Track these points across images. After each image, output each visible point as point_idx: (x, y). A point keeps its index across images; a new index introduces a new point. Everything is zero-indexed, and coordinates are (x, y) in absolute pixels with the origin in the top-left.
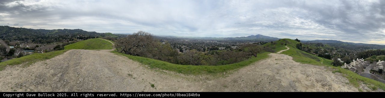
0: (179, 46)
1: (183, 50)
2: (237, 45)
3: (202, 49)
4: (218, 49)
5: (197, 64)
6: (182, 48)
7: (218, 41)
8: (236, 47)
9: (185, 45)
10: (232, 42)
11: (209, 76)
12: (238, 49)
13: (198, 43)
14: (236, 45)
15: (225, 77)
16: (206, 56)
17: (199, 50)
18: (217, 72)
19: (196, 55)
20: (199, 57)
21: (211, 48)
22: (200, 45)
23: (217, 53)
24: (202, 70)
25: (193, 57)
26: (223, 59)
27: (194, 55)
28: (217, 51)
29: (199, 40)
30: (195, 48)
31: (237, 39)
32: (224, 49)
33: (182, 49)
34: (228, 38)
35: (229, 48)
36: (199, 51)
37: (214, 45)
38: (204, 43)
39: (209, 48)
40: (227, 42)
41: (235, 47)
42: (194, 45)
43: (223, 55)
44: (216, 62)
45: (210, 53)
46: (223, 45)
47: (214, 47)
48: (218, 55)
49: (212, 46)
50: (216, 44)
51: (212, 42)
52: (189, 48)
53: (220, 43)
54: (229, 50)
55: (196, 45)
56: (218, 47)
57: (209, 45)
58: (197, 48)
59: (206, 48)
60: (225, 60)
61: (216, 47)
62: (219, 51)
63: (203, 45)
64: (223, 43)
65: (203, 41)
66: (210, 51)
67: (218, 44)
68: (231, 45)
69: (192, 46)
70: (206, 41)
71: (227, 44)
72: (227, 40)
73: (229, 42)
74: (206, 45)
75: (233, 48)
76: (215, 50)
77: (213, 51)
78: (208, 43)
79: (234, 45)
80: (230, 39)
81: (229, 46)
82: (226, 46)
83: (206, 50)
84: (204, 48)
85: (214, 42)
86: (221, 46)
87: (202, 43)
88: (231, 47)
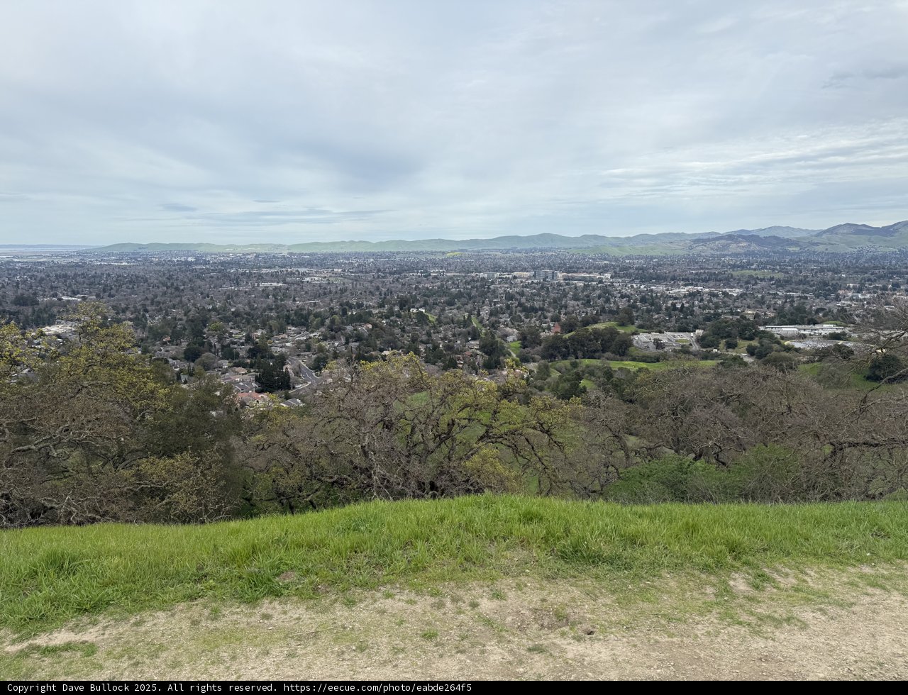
0: (238, 335)
1: (289, 368)
2: (843, 316)
3: (475, 344)
4: (623, 349)
5: (433, 486)
6: (277, 350)
7: (622, 271)
8: (828, 328)
9: (303, 320)
10: (780, 284)
13: (428, 293)
14: (834, 306)
16: (514, 412)
17: (445, 358)
19: (420, 400)
20: (446, 419)
21: (556, 338)
22: (451, 312)
23: (609, 381)
25: (388, 426)
26: (677, 445)
27: (397, 407)
28: (615, 365)
29: (435, 264)
30: (407, 340)
31: (843, 249)
32: (685, 351)
33: (282, 360)
34: (730, 237)
35: (743, 344)
36: (445, 368)
37: (581, 312)
38: (483, 290)
39: (536, 341)
40: (728, 281)
41: (819, 334)
42: (391, 313)
43: (682, 403)
44: (611, 469)
45: (549, 380)
46: (679, 306)
47: (586, 323)
48: (625, 407)
49: (562, 316)
50: (600, 301)
51: (559, 285)
52: (347, 343)
53: (652, 291)
54: (749, 360)
55: (415, 311)
56: (622, 325)
57: (534, 310)
58: (422, 342)
59: (510, 339)
60: (696, 459)
61: (606, 329)
62: (629, 371)
63: (479, 314)
64: (677, 290)
65: (481, 275)
66: (547, 367)
67: (622, 297)
68: (771, 314)
69: (375, 325)
70: (506, 275)
71: (725, 294)
72: (725, 256)
73: (751, 276)
74: (508, 307)
75: (791, 338)
76: (595, 351)
77: (574, 360)
78: (522, 294)
79: (800, 309)
80: (754, 247)
81: (744, 317)
82: (708, 319)
83: (510, 355)
84: (486, 334)
85: (581, 284)
86: (656, 316)
87: (469, 294)
88: (769, 329)
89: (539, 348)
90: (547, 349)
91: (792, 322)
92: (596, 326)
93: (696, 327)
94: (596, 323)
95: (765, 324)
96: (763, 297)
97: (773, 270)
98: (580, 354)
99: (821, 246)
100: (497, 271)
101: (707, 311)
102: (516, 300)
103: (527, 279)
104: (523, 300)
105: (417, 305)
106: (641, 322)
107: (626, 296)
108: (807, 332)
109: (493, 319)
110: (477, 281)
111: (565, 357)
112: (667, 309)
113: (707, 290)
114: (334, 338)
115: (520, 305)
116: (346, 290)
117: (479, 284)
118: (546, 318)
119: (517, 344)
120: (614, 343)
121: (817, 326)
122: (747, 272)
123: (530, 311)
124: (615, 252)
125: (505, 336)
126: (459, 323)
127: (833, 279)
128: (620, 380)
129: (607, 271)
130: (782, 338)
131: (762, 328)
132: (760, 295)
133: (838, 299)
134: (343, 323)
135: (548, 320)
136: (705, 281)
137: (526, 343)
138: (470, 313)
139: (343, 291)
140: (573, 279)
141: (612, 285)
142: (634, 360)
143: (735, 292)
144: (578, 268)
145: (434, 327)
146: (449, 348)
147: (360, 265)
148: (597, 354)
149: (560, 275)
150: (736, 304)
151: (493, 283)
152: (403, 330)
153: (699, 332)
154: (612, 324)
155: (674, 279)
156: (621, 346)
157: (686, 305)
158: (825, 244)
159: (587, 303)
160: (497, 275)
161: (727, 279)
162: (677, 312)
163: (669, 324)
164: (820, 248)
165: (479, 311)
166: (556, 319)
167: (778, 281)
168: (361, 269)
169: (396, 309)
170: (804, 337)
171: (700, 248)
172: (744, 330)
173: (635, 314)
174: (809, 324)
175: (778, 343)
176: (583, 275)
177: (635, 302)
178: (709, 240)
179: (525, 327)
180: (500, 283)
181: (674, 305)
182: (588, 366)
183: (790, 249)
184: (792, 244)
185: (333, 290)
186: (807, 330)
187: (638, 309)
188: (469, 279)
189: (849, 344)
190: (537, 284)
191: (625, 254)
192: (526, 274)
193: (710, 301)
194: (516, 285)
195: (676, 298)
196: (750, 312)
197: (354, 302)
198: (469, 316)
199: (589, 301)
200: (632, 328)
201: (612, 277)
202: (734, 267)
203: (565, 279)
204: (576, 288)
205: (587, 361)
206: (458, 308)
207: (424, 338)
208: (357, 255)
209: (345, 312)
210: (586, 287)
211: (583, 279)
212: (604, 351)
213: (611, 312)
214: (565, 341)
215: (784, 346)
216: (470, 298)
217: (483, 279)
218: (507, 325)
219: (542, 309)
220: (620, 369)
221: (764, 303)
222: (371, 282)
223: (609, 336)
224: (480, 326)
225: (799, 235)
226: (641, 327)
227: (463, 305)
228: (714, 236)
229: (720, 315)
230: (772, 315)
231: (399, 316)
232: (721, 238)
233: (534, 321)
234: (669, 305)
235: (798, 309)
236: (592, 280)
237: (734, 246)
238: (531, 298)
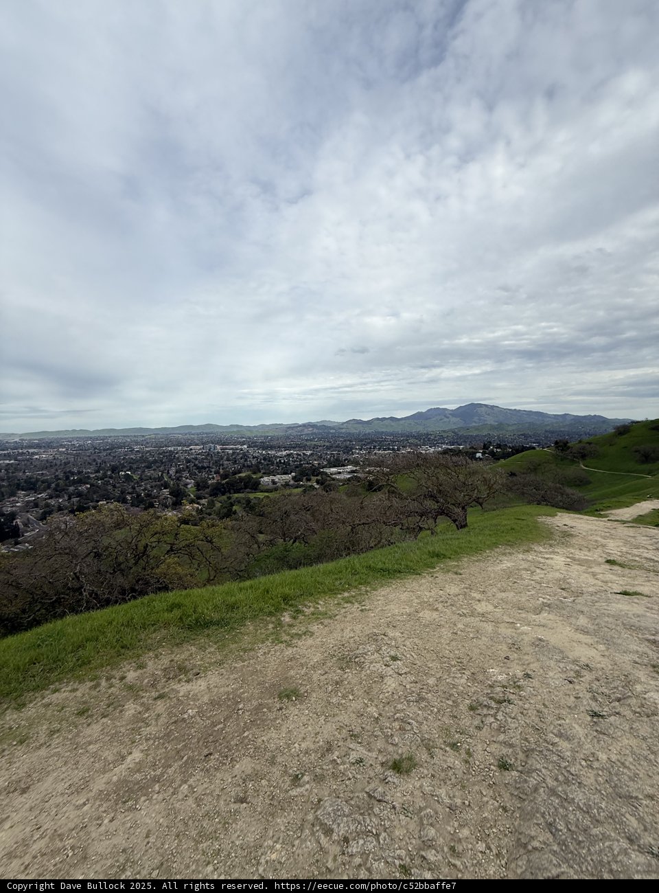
2: (356, 463)
3: (166, 492)
4: (255, 486)
5: (133, 590)
6: (7, 509)
7: (253, 444)
8: (350, 468)
9: (31, 486)
10: (328, 448)
11: (193, 649)
12: (357, 479)
13: (132, 462)
14: (351, 457)
15: (288, 638)
16: (190, 531)
17: (145, 502)
18: (244, 618)
19: (120, 534)
20: (143, 542)
21: (218, 483)
22: (148, 473)
23: (249, 506)
24: (144, 627)
25: (97, 555)
26: (284, 536)
27: (106, 541)
28: (252, 496)
29: (137, 443)
30: (117, 493)
32: (287, 485)
33: (12, 516)
34: (304, 425)
35: (314, 478)
36: (146, 509)
37: (232, 468)
38: (171, 458)
39: (206, 486)
40: (305, 447)
41: (343, 473)
42: (105, 476)
43: (285, 513)
44: (251, 555)
45: (214, 508)
46: (283, 461)
47: (235, 473)
48: (257, 518)
49: (221, 470)
50: (242, 461)
51: (218, 453)
52: (70, 498)
53: (268, 454)
54: (317, 486)
55: (123, 473)
56: (254, 473)
57: (204, 468)
58: (129, 493)
59: (189, 486)
60: (293, 543)
61: (246, 476)
62: (259, 498)
63: (168, 473)
64: (281, 453)
65: (169, 449)
66: (213, 501)
67: (254, 458)
68: (325, 463)
69: (92, 485)
70: (185, 448)
71: (304, 454)
72: (302, 435)
73: (315, 445)
74: (187, 467)
75: (335, 474)
76: (240, 489)
77: (229, 495)
78: (196, 459)
79: (337, 460)
80: (315, 431)
81: (313, 465)
82: (297, 467)
83: (190, 496)
84: (173, 485)
85: (231, 452)
86: (272, 467)
87: (161, 461)
88: (325, 470)
89: (207, 490)
90: (213, 490)
91: (335, 466)
92: (240, 475)
93: (291, 472)
94: (240, 473)
95: (323, 468)
96: (321, 455)
97: (325, 441)
98: (232, 491)
100: (179, 446)
101: (296, 463)
102: (193, 462)
103: (199, 450)
104: (197, 462)
105: (125, 470)
106: (264, 471)
107: (256, 457)
108: (341, 471)
109: (178, 475)
110: (167, 452)
111: (223, 494)
112: (277, 463)
113: (295, 452)
114: (58, 496)
115: (195, 465)
116: (69, 463)
117: (167, 454)
118: (211, 472)
119: (194, 489)
120: (251, 483)
121: (345, 467)
122: (313, 443)
123: (201, 469)
124: (248, 434)
125: (186, 485)
126: (155, 479)
127: (350, 445)
128: (254, 503)
129: (244, 444)
130: (331, 474)
131: (322, 470)
132: (319, 454)
133: (352, 454)
134: (66, 485)
135: (213, 473)
136: (294, 448)
137: (199, 488)
138: (163, 472)
139: (66, 464)
140: (226, 449)
141: (248, 451)
142: (262, 492)
143: (309, 453)
144: (228, 443)
145: (138, 483)
146: (148, 495)
147: (80, 446)
148: (241, 491)
149: (218, 447)
150: (309, 459)
151: (177, 453)
152: (114, 486)
153: (293, 474)
154: (249, 473)
155: (279, 447)
156: (254, 485)
157: (286, 461)
158: (345, 429)
160: (180, 448)
162: (282, 465)
163: (278, 471)
164: (344, 431)
165: (168, 471)
166: (217, 472)
167: (327, 446)
168: (81, 448)
169: (109, 473)
170: (340, 473)
171: (290, 431)
172: (314, 472)
173: (261, 467)
174: (342, 466)
175: (330, 477)
176: (231, 447)
177: (261, 460)
178: (294, 427)
179: (198, 479)
180: (182, 453)
181: (280, 461)
182: (237, 498)
183: (331, 431)
184: (331, 429)
185: (58, 463)
186: (341, 469)
187: (262, 464)
188: (161, 452)
189: (359, 475)
190: (205, 452)
191: (254, 435)
192: (198, 447)
193: (297, 458)
194: (192, 453)
195: (281, 457)
196: (316, 462)
197: (75, 470)
198: (162, 474)
199: (236, 461)
200: (260, 475)
201: (247, 447)
202: (307, 440)
203: (221, 449)
204: (228, 454)
205: (236, 495)
206: (154, 470)
207: (130, 490)
208: (78, 439)
209: (67, 478)
210: (234, 453)
211: (232, 449)
212: (245, 488)
213: (248, 466)
214: (223, 485)
215: (332, 478)
216: (162, 463)
217: (171, 451)
218: (187, 478)
219: (208, 467)
220: (255, 497)
221: (322, 458)
222: (89, 456)
223: (248, 480)
224: (169, 480)
225: (334, 424)
226: (264, 473)
227: (158, 467)
228: (296, 425)
229: (302, 464)
231: (111, 477)
232: (300, 426)
233: (204, 475)
234: (278, 461)
235: (336, 460)
236: (237, 449)
237: (306, 430)
238: (202, 461)
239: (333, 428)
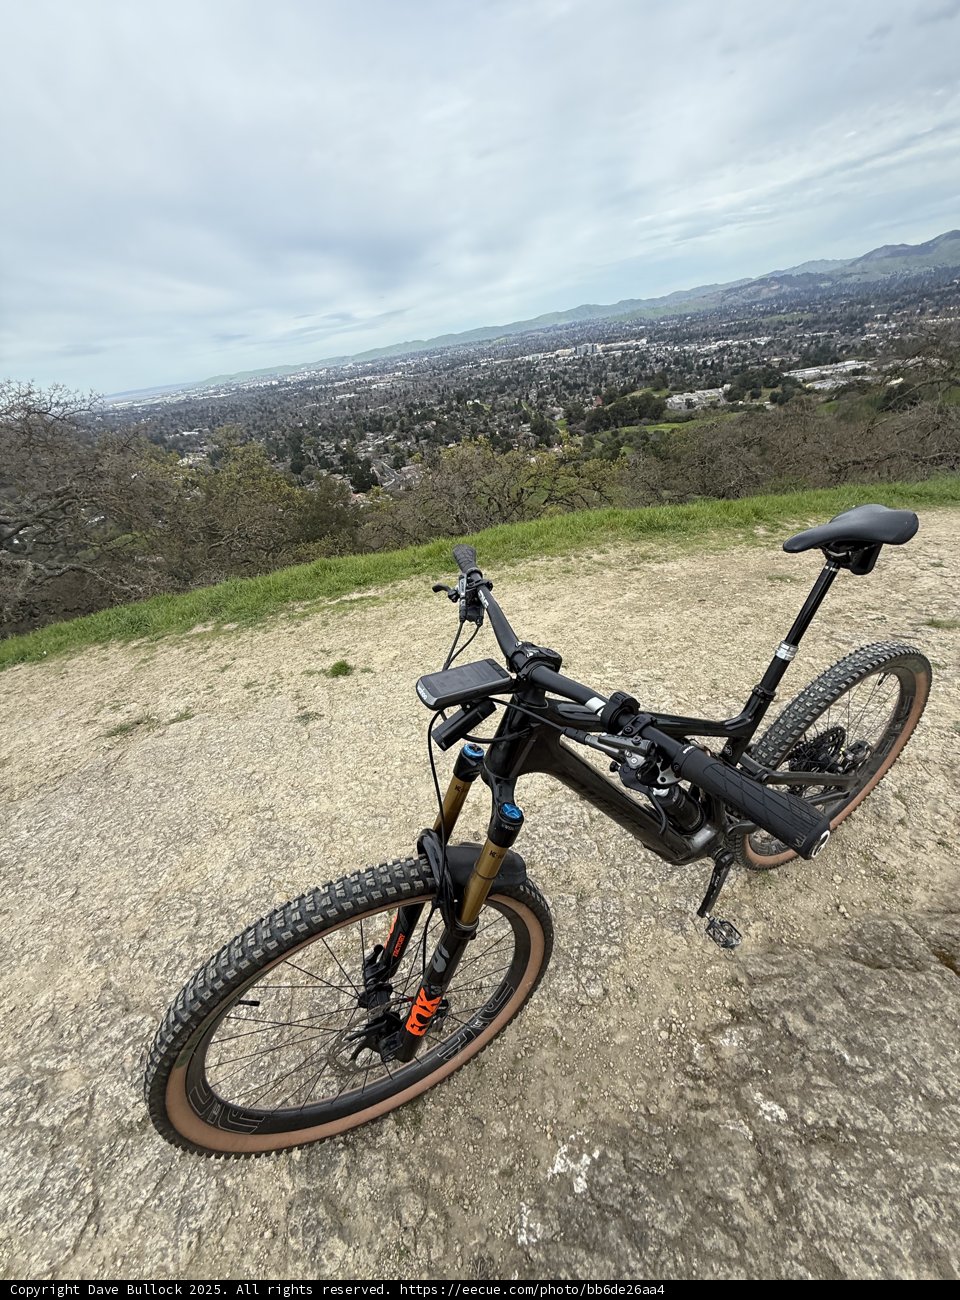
0: (329, 447)
1: (374, 468)
2: (867, 352)
3: (526, 427)
4: (657, 412)
6: (362, 456)
7: (656, 334)
8: (851, 364)
9: (377, 425)
10: (807, 326)
12: (863, 387)
13: (480, 384)
14: (858, 341)
17: (502, 443)
21: (598, 411)
22: (502, 400)
23: (645, 444)
28: (650, 429)
29: (483, 354)
30: (467, 430)
32: (713, 406)
33: (368, 463)
34: (763, 281)
35: (767, 392)
37: (618, 381)
38: (530, 373)
39: (581, 416)
40: (756, 330)
42: (451, 408)
45: (593, 451)
46: (709, 363)
47: (624, 392)
49: (603, 388)
50: (637, 369)
51: (599, 357)
52: (417, 441)
53: (684, 351)
54: (771, 407)
55: (471, 403)
56: (657, 390)
57: (577, 386)
58: (481, 431)
59: (557, 418)
61: (643, 395)
62: (663, 433)
63: (528, 398)
64: (708, 347)
65: (527, 358)
66: (591, 439)
67: (657, 361)
68: (795, 359)
69: (438, 422)
70: (549, 355)
71: (754, 344)
72: (755, 303)
73: (780, 322)
74: (553, 387)
75: (814, 380)
76: (633, 419)
77: (614, 430)
78: (565, 372)
79: (825, 350)
80: (786, 289)
81: (769, 366)
82: (736, 372)
83: (558, 432)
84: (535, 416)
85: (619, 354)
86: (688, 377)
87: (517, 380)
88: (792, 374)
89: (583, 423)
90: (590, 422)
91: (816, 364)
92: (634, 394)
93: (724, 383)
94: (634, 391)
95: (790, 369)
96: (790, 342)
97: (803, 311)
98: (620, 423)
99: (854, 277)
100: (540, 352)
101: (735, 364)
102: (561, 378)
103: (569, 356)
104: (566, 378)
105: (472, 397)
106: (674, 385)
107: (661, 360)
108: (829, 372)
109: (541, 400)
110: (523, 365)
111: (606, 428)
112: (699, 367)
113: (737, 342)
114: (406, 438)
115: (564, 383)
116: (409, 392)
117: (525, 368)
118: (588, 392)
119: (564, 422)
120: (650, 409)
121: (839, 365)
122: (776, 318)
123: (572, 388)
124: (651, 316)
125: (553, 415)
126: (510, 409)
127: (861, 312)
128: (655, 442)
129: (642, 337)
130: (804, 381)
131: (786, 374)
132: (787, 341)
133: (863, 333)
134: (411, 423)
135: (590, 394)
136: (735, 333)
137: (572, 419)
138: (520, 399)
139: (406, 393)
140: (611, 349)
141: (648, 351)
142: (668, 422)
143: (763, 341)
144: (616, 338)
145: (490, 416)
146: (504, 434)
147: (416, 366)
148: (634, 422)
149: (599, 347)
150: (763, 353)
151: (537, 364)
152: (463, 422)
153: (727, 386)
154: (649, 389)
155: (705, 335)
156: (656, 410)
157: (716, 361)
158: (859, 274)
159: (625, 373)
160: (541, 356)
161: (757, 329)
162: (707, 370)
163: (700, 383)
164: (852, 280)
165: (527, 395)
166: (597, 393)
167: (807, 322)
168: (418, 369)
169: (455, 403)
170: (823, 378)
171: (732, 299)
172: (768, 379)
173: (669, 377)
174: (831, 363)
175: (800, 387)
176: (620, 344)
177: (669, 365)
178: (741, 288)
179: (570, 404)
180: (544, 364)
181: (705, 362)
182: (627, 434)
183: (822, 285)
184: (824, 279)
185: (398, 393)
186: (827, 369)
187: (671, 372)
188: (515, 365)
189: (868, 378)
190: (578, 359)
191: (660, 316)
192: (568, 351)
193: (739, 353)
194: (559, 364)
195: (707, 356)
196: (776, 359)
197: (417, 402)
198: (519, 401)
199: (626, 371)
200: (666, 391)
201: (647, 342)
202: (764, 314)
203: (604, 351)
204: (614, 358)
205: (626, 429)
206: (509, 395)
207: (482, 427)
208: (413, 356)
209: (411, 412)
210: (624, 356)
211: (621, 348)
212: (641, 418)
213: (648, 378)
214: (606, 412)
215: (805, 389)
216: (519, 383)
217: (529, 362)
218: (553, 405)
219: (584, 384)
220: (656, 432)
221: (790, 348)
222: (429, 381)
223: (645, 402)
224: (529, 409)
225: (832, 268)
226: (674, 389)
227: (513, 391)
228: (747, 283)
229: (747, 366)
230: (797, 359)
231: (458, 410)
232: (754, 284)
233: (578, 398)
234: (701, 363)
235: (823, 350)
236: (630, 348)
237: (765, 291)
238: (573, 376)
239: (829, 278)
